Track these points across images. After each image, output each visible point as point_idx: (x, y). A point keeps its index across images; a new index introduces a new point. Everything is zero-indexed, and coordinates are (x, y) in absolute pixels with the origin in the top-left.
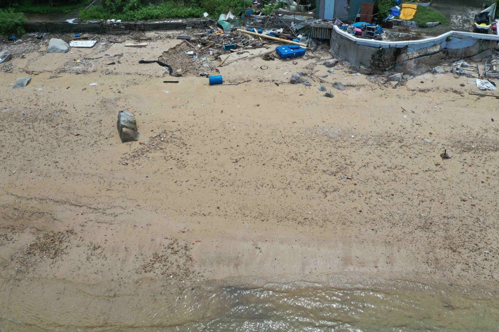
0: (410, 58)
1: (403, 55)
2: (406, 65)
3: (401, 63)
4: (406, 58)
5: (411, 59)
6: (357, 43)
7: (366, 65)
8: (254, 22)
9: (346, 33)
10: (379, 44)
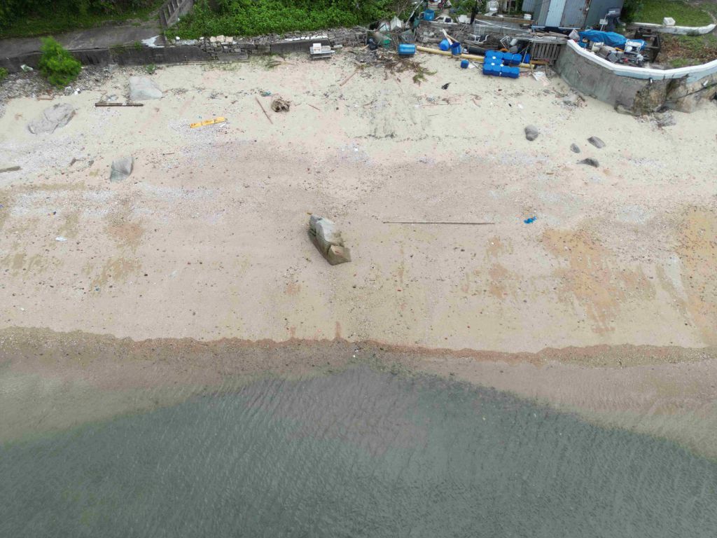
0: (689, 92)
1: (681, 89)
2: (682, 102)
3: (676, 100)
4: (684, 93)
5: (691, 94)
6: (615, 73)
7: (626, 106)
8: (435, 32)
9: (591, 55)
10: (648, 74)
